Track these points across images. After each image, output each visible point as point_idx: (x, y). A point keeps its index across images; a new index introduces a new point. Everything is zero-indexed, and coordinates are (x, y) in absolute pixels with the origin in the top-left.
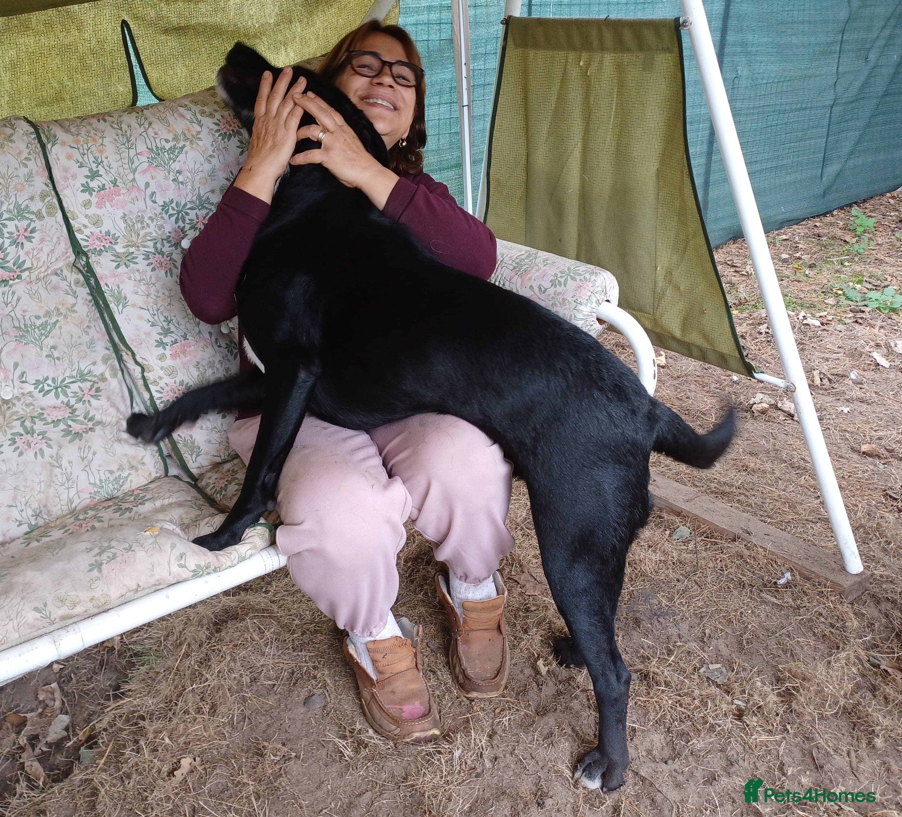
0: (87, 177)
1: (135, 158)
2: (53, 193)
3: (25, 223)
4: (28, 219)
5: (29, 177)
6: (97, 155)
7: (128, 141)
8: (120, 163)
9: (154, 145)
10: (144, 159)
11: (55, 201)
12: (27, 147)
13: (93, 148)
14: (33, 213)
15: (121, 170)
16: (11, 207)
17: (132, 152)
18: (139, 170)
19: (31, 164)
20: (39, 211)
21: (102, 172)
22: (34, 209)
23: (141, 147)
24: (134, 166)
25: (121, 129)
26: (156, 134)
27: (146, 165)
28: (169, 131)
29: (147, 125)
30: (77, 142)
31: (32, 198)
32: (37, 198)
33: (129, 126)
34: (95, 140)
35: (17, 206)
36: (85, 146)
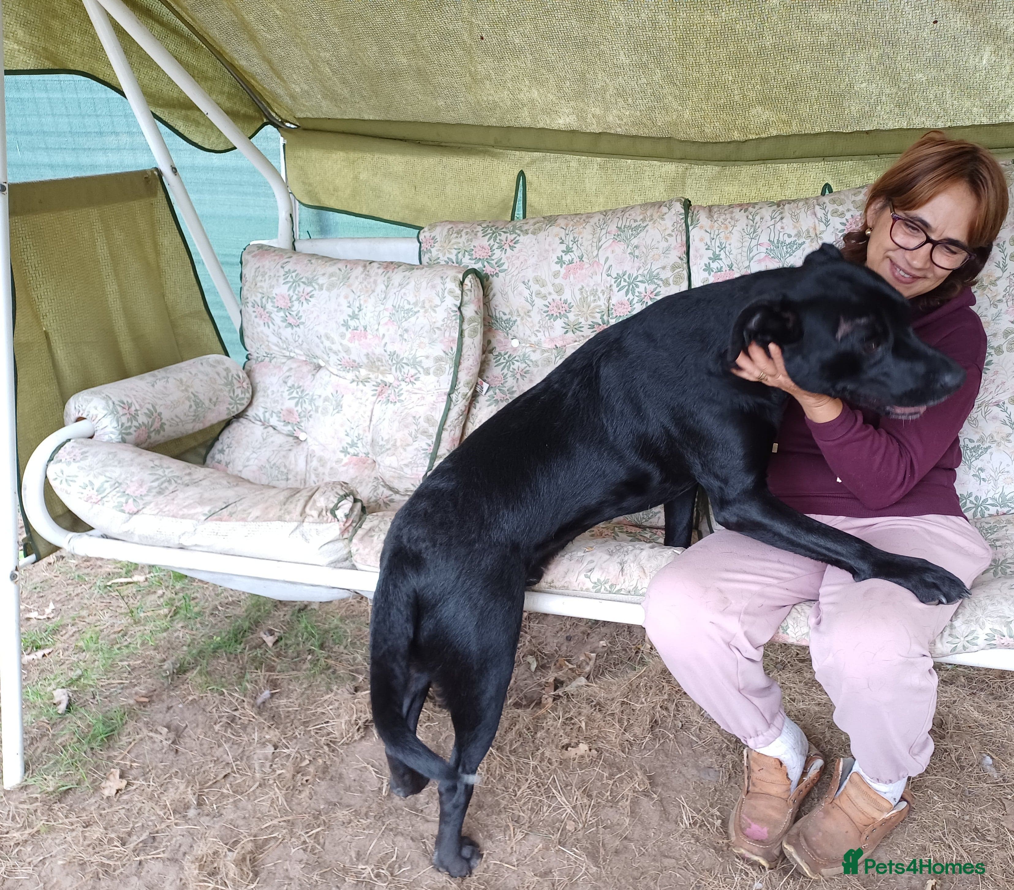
0: (710, 258)
1: (755, 248)
2: (686, 266)
3: (653, 287)
4: (655, 284)
5: (667, 251)
6: (723, 241)
7: (754, 232)
8: (740, 251)
9: (776, 238)
10: (763, 249)
11: (685, 273)
12: (673, 225)
13: (722, 235)
14: (661, 280)
15: (739, 256)
16: (646, 272)
17: (754, 242)
18: (755, 259)
19: (672, 240)
20: (667, 280)
21: (723, 256)
22: (663, 276)
23: (764, 239)
24: (751, 255)
25: (753, 221)
26: (782, 228)
27: (763, 255)
28: (795, 227)
29: (778, 219)
30: (712, 227)
31: (664, 268)
32: (669, 268)
33: (762, 218)
34: (726, 228)
35: (650, 272)
36: (716, 233)
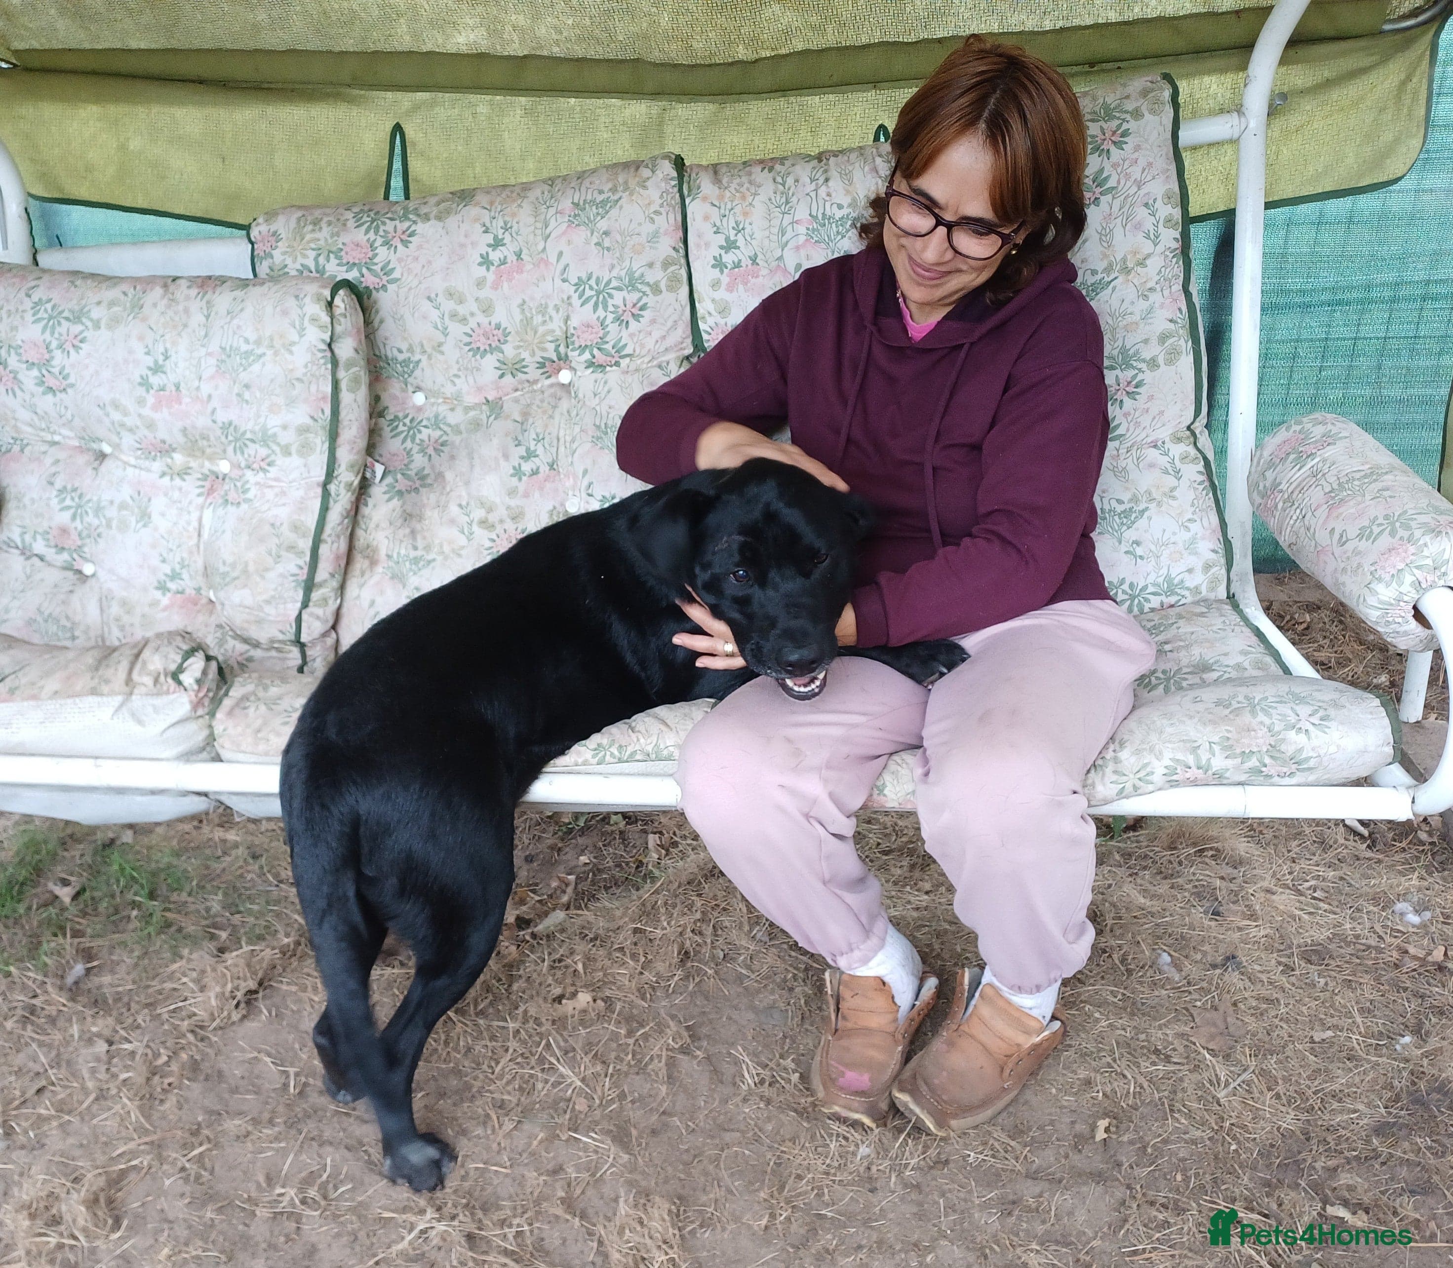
0: (721, 247)
1: (790, 228)
2: (683, 261)
3: (635, 296)
4: (639, 291)
5: (654, 238)
6: (740, 218)
7: (787, 202)
8: (767, 233)
9: (821, 211)
10: (802, 229)
11: (683, 273)
12: (661, 197)
13: (738, 210)
14: (648, 284)
15: (766, 242)
16: (623, 273)
17: (787, 219)
18: (790, 245)
19: (660, 220)
20: (657, 284)
21: (741, 242)
22: (650, 279)
23: (802, 213)
24: (784, 239)
25: (783, 185)
26: (829, 195)
27: (802, 239)
28: (848, 192)
29: (821, 181)
30: (721, 198)
31: (651, 265)
32: (658, 265)
33: (797, 181)
34: (744, 198)
35: (630, 273)
36: (729, 206)
